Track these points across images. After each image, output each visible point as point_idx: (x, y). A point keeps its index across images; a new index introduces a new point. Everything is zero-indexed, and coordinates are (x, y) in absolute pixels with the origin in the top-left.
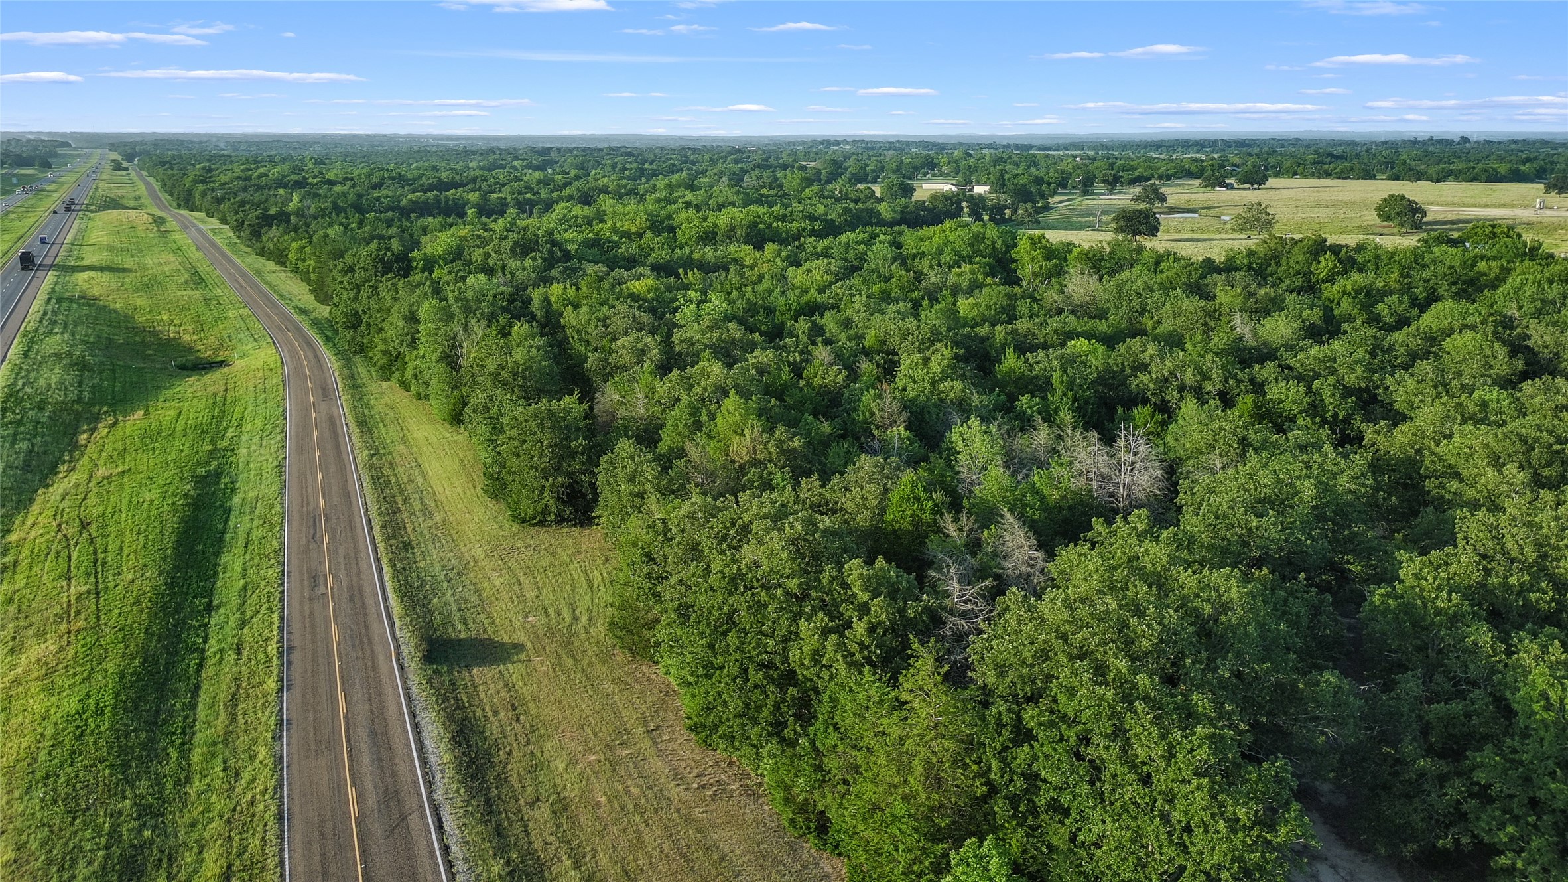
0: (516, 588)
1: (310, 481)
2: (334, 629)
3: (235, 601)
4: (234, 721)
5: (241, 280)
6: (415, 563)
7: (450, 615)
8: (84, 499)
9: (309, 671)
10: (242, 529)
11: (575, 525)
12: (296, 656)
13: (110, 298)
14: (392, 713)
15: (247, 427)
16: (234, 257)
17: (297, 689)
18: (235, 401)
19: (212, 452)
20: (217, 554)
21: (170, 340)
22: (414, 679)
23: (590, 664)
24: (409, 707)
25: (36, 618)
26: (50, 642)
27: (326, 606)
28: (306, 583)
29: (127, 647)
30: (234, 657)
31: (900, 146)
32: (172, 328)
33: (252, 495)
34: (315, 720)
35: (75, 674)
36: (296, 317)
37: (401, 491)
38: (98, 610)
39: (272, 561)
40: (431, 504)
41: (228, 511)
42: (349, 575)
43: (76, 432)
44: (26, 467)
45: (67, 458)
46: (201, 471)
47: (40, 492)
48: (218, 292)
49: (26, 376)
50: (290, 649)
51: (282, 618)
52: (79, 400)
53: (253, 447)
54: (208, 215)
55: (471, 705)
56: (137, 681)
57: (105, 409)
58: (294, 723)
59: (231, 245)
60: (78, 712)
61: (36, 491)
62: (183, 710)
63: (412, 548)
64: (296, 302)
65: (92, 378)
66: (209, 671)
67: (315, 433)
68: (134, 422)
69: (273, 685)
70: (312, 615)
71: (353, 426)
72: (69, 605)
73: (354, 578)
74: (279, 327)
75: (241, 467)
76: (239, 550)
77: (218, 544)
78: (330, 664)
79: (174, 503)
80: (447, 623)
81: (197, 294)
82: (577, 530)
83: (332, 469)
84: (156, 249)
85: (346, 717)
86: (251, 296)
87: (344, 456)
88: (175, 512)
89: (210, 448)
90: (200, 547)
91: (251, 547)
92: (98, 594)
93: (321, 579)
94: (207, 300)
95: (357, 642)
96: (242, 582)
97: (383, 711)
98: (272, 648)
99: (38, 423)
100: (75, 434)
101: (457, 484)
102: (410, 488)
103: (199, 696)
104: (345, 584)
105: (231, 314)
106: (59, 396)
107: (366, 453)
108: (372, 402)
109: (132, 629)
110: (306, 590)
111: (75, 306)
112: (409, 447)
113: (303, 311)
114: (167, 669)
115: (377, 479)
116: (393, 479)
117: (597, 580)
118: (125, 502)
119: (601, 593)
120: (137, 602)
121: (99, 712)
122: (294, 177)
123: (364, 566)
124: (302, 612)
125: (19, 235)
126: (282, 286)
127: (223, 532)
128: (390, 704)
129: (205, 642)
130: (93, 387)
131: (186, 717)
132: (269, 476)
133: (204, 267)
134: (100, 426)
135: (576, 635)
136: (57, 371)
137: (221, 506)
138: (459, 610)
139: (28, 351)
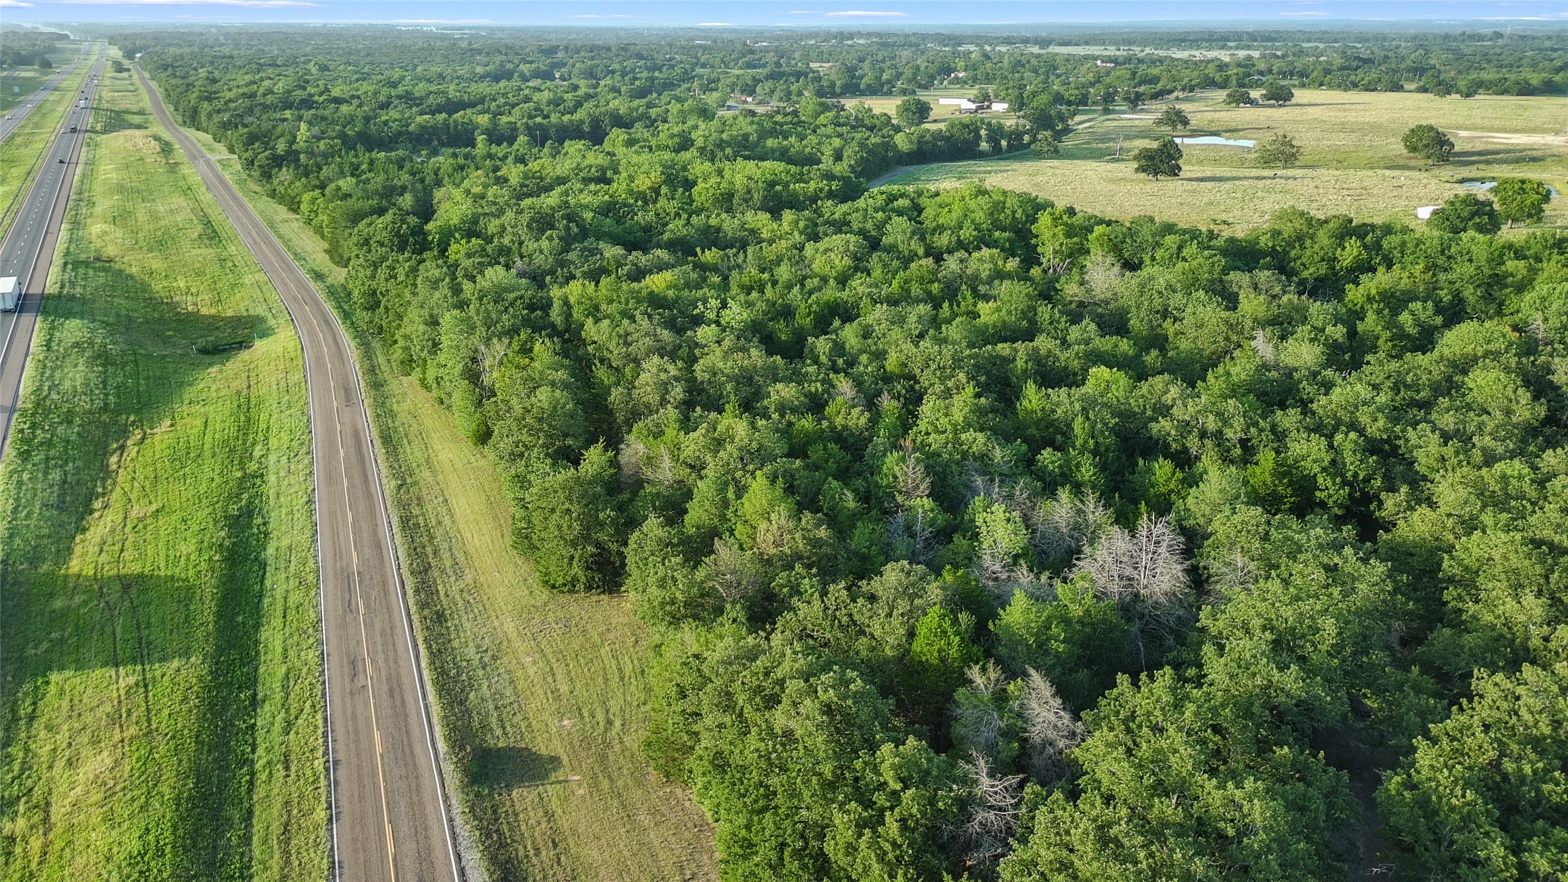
0: (550, 679)
1: (340, 524)
2: (377, 735)
3: (279, 696)
4: (288, 862)
5: (254, 233)
6: (450, 641)
7: (487, 714)
8: (122, 551)
9: (356, 795)
10: (279, 593)
11: (604, 592)
12: (342, 773)
13: (125, 260)
14: (438, 853)
15: (273, 443)
16: (245, 200)
17: (346, 819)
18: (258, 404)
19: (241, 480)
20: (257, 627)
21: (189, 314)
22: (458, 807)
23: (626, 786)
24: (455, 846)
25: (89, 718)
26: (105, 754)
27: (367, 703)
28: (346, 670)
29: (180, 761)
30: (283, 773)
31: (915, 41)
32: (189, 298)
33: (285, 542)
34: (365, 862)
35: (133, 800)
36: (312, 284)
37: (431, 538)
38: (148, 710)
39: (311, 640)
40: (460, 557)
41: (263, 566)
42: (386, 660)
43: (106, 454)
44: (61, 506)
45: (100, 490)
46: (233, 509)
47: (78, 539)
48: (232, 249)
49: (52, 376)
50: (336, 763)
51: (325, 719)
52: (105, 408)
53: (282, 474)
54: (215, 139)
55: (513, 841)
56: (193, 808)
57: (132, 418)
58: (345, 865)
59: (241, 183)
60: (139, 854)
61: (74, 538)
62: (239, 846)
63: (446, 621)
64: (311, 264)
65: (115, 375)
66: (260, 792)
67: (342, 454)
68: (162, 435)
69: (323, 814)
70: (354, 715)
71: (378, 443)
72: (120, 702)
73: (392, 664)
74: (295, 299)
75: (272, 503)
76: (277, 622)
77: (257, 617)
78: (375, 785)
79: (210, 559)
80: (485, 727)
81: (211, 252)
82: (605, 597)
83: (362, 506)
84: (166, 188)
85: (395, 859)
86: (265, 256)
87: (373, 489)
88: (213, 570)
89: (239, 474)
90: (240, 619)
91: (289, 618)
92: (146, 686)
93: (360, 665)
94: (222, 261)
95: (400, 755)
96: (284, 669)
97: (429, 849)
98: (319, 764)
99: (68, 441)
100: (105, 455)
101: (484, 528)
102: (439, 533)
103: (252, 826)
104: (384, 673)
105: (247, 279)
106: (84, 404)
107: (393, 483)
108: (395, 407)
109: (182, 735)
110: (347, 679)
111: (91, 272)
112: (434, 473)
113: (319, 276)
114: (220, 792)
115: (407, 523)
116: (421, 520)
117: (628, 670)
118: (162, 554)
119: (633, 688)
120: (185, 700)
121: (160, 852)
122: (299, 94)
123: (400, 647)
124: (344, 711)
125: (27, 168)
126: (295, 241)
127: (261, 596)
128: (436, 842)
129: (253, 751)
130: (117, 387)
131: (242, 855)
132: (300, 517)
133: (216, 215)
134: (129, 443)
135: (609, 746)
136: (81, 368)
137: (256, 559)
138: (497, 708)
139: (50, 340)
